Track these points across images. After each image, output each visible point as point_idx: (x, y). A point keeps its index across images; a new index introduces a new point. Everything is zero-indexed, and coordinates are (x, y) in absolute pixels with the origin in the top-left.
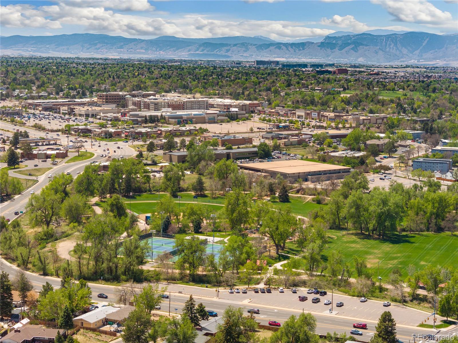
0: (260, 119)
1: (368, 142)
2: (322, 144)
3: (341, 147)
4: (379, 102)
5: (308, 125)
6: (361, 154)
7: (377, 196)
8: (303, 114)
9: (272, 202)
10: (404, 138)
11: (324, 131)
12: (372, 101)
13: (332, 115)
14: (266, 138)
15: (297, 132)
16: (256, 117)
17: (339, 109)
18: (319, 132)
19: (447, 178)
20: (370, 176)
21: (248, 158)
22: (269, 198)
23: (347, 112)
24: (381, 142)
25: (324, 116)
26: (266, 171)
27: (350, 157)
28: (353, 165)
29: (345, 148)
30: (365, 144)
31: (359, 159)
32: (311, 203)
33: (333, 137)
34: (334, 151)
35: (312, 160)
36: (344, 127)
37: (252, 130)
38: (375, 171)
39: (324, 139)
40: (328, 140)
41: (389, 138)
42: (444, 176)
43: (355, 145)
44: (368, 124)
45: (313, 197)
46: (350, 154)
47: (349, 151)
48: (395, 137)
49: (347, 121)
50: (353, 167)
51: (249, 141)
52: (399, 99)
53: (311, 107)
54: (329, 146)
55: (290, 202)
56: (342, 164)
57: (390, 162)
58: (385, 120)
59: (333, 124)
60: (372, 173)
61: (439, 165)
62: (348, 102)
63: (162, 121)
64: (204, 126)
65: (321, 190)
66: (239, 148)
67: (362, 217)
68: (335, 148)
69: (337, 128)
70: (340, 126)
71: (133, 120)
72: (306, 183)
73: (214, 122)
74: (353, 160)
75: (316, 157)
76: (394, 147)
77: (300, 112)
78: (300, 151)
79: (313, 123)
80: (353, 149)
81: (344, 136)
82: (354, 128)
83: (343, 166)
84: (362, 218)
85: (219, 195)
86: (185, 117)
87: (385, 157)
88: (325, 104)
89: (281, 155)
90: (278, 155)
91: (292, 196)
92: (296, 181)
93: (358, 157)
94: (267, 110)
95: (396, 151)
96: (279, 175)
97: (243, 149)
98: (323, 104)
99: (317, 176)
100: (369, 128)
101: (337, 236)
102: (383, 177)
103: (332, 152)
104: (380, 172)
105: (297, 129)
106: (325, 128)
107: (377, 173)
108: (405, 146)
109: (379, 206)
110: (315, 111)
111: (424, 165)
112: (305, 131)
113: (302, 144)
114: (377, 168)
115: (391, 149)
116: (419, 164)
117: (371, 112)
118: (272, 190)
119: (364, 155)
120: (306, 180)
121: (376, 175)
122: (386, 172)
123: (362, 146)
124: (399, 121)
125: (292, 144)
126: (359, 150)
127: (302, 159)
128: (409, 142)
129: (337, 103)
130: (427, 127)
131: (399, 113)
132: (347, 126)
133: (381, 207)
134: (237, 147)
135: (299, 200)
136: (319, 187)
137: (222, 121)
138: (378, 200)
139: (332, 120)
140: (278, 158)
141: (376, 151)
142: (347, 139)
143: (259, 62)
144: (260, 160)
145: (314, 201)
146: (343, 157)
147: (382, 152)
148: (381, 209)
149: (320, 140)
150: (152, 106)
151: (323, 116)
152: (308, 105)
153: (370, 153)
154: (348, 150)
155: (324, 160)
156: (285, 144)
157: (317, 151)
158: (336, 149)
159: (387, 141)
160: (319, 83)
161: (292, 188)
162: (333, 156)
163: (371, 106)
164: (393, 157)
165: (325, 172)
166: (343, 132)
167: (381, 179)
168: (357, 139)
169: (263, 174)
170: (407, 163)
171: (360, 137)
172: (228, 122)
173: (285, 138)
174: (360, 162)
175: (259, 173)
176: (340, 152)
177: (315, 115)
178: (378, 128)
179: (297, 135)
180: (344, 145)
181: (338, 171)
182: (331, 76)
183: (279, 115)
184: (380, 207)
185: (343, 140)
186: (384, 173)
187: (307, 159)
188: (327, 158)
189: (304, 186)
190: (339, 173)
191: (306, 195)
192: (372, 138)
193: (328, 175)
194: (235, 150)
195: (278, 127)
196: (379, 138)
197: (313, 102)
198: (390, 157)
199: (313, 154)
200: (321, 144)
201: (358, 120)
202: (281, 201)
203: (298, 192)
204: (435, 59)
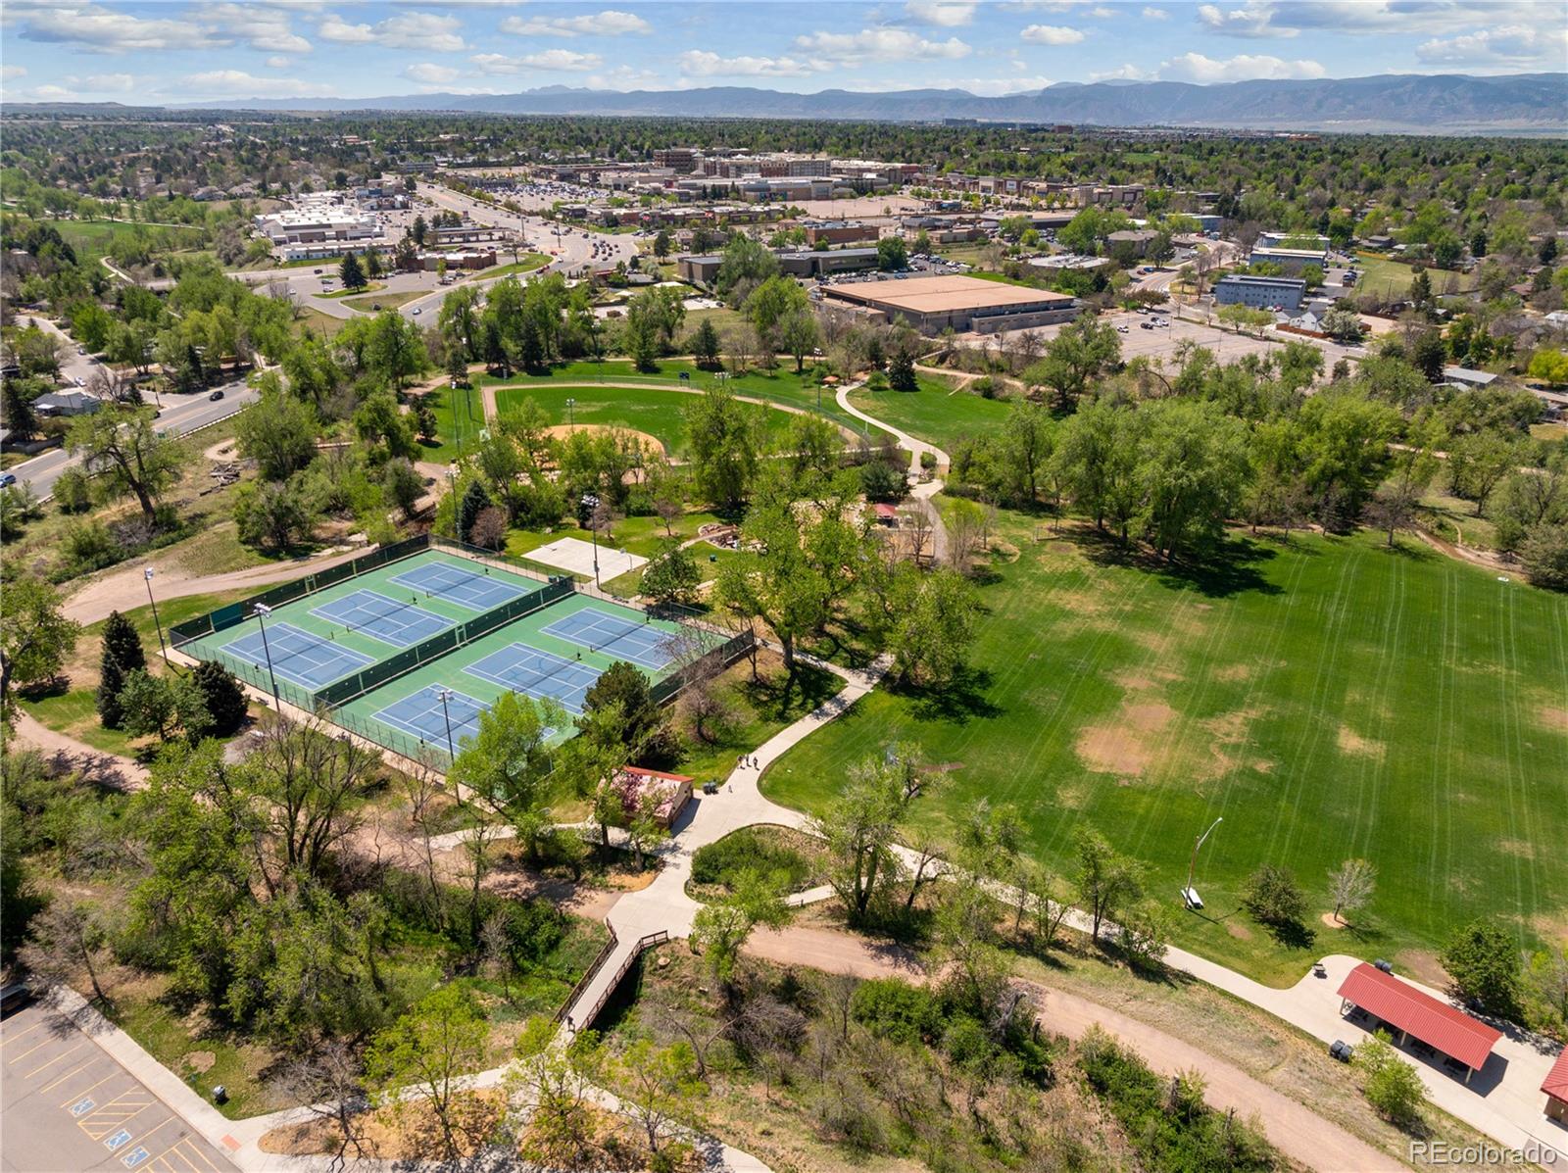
0: (912, 193)
1: (1112, 237)
2: (1017, 239)
3: (1055, 246)
4: (1124, 166)
5: (997, 203)
6: (1099, 261)
7: (1166, 428)
8: (991, 184)
9: (873, 389)
10: (1184, 228)
11: (1025, 214)
12: (1113, 165)
13: (1043, 185)
14: (910, 227)
15: (973, 216)
16: (907, 189)
17: (1056, 176)
18: (1015, 214)
19: (1303, 327)
20: (1118, 318)
21: (856, 270)
22: (867, 378)
23: (1071, 181)
24: (1139, 236)
25: (1029, 188)
26: (877, 305)
27: (1073, 270)
28: (1078, 288)
29: (1063, 247)
30: (1106, 240)
31: (1093, 276)
32: (968, 394)
33: (1040, 225)
34: (1040, 256)
35: (991, 276)
36: (1063, 208)
37: (888, 211)
38: (1130, 305)
39: (1022, 229)
40: (1031, 231)
41: (1156, 228)
42: (1294, 322)
43: (1085, 243)
44: (1108, 202)
45: (976, 377)
46: (1073, 261)
47: (1071, 255)
48: (1166, 225)
49: (1069, 196)
50: (1080, 295)
51: (872, 233)
52: (1158, 163)
53: (1008, 172)
54: (1031, 244)
55: (917, 390)
56: (1054, 286)
57: (1160, 282)
58: (1139, 195)
59: (1043, 203)
60: (1121, 308)
61: (1279, 292)
62: (1073, 168)
63: (732, 195)
64: (800, 205)
65: (998, 356)
66: (843, 247)
67: (1108, 492)
68: (1043, 248)
69: (1050, 208)
70: (1056, 205)
71: (680, 194)
72: (965, 336)
73: (827, 198)
74: (1079, 279)
75: (1001, 269)
76: (1170, 247)
77: (987, 182)
78: (968, 256)
79: (1009, 199)
80: (1079, 252)
81: (1063, 224)
82: (1082, 208)
83: (1058, 290)
84: (1108, 497)
85: (754, 367)
86: (774, 189)
87: (1147, 270)
88: (1032, 169)
89: (926, 264)
90: (921, 263)
91: (926, 373)
92: (940, 332)
93: (1091, 270)
94: (932, 177)
95: (1172, 256)
96: (900, 317)
97: (853, 250)
98: (1028, 169)
99: (993, 318)
100: (1111, 209)
101: (1024, 547)
102: (1147, 320)
103: (1034, 257)
104: (1142, 308)
105: (977, 211)
106: (1028, 209)
107: (1134, 308)
108: (1188, 246)
109: (1169, 464)
110: (1013, 179)
111: (1243, 291)
112: (989, 214)
113: (975, 238)
114: (1134, 297)
115: (1161, 252)
116: (1231, 289)
117: (1113, 181)
118: (876, 358)
119: (1104, 265)
120: (968, 328)
121: (1133, 315)
122: (1156, 307)
123: (1099, 244)
124: (1167, 196)
125: (955, 240)
126: (1092, 253)
127: (969, 273)
128: (1193, 238)
129: (1055, 167)
130: (1226, 206)
131: (1161, 185)
132: (1069, 205)
133: (1180, 469)
134: (839, 245)
135: (941, 383)
136: (993, 346)
137: (841, 196)
138: (1170, 444)
139: (1042, 194)
140: (921, 269)
141: (1128, 257)
142: (1067, 230)
143: (949, 122)
144: (881, 274)
145: (976, 389)
146: (1057, 269)
147: (1143, 257)
148: (1178, 477)
149: (1014, 232)
150: (732, 171)
151: (1025, 187)
152: (1004, 170)
153: (1117, 261)
154: (1069, 252)
155: (1015, 276)
156: (942, 240)
157: (1005, 254)
158: (1043, 252)
159: (1152, 234)
160: (1027, 142)
161: (929, 350)
162: (1036, 267)
163: (1112, 172)
164: (1163, 270)
165: (1013, 309)
166: (1060, 216)
167: (1145, 326)
168: (1089, 230)
169: (871, 311)
170: (1201, 286)
171: (1095, 224)
172: (852, 197)
173: (945, 227)
174: (1095, 282)
175: (863, 308)
176: (1053, 258)
177: (1011, 185)
178: (1129, 209)
179: (971, 222)
180: (1061, 242)
181: (1045, 306)
182: (1047, 135)
183: (949, 185)
184: (1175, 469)
185: (1060, 231)
186: (1151, 310)
187: (980, 274)
188: (1022, 271)
189: (957, 345)
190: (1047, 309)
191: (960, 369)
192: (1121, 228)
193: (1019, 315)
194: (835, 251)
195: (940, 207)
196: (1133, 228)
197: (1012, 166)
198: (1158, 269)
199: (994, 261)
200: (1015, 239)
201: (1090, 193)
202: (895, 388)
203: (942, 359)
204: (1193, 119)
